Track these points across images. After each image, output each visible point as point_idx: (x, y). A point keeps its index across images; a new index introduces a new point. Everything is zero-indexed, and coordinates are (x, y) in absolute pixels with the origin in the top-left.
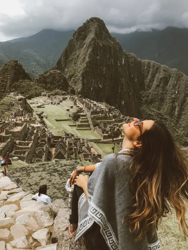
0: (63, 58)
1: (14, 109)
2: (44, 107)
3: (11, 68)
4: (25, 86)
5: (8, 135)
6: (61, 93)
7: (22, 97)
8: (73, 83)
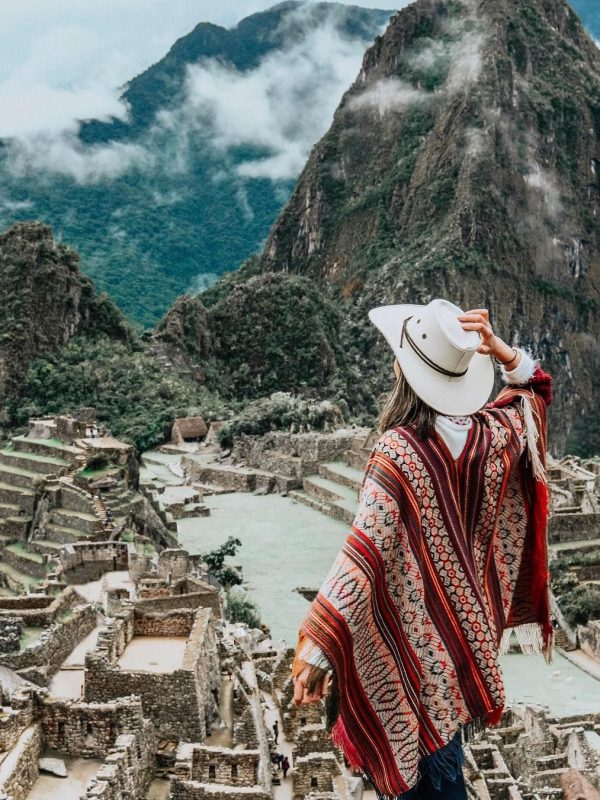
0: (313, 198)
1: (66, 522)
2: (206, 512)
3: (12, 274)
4: (97, 381)
5: (112, 705)
6: (307, 412)
7: (110, 443)
8: (353, 348)
